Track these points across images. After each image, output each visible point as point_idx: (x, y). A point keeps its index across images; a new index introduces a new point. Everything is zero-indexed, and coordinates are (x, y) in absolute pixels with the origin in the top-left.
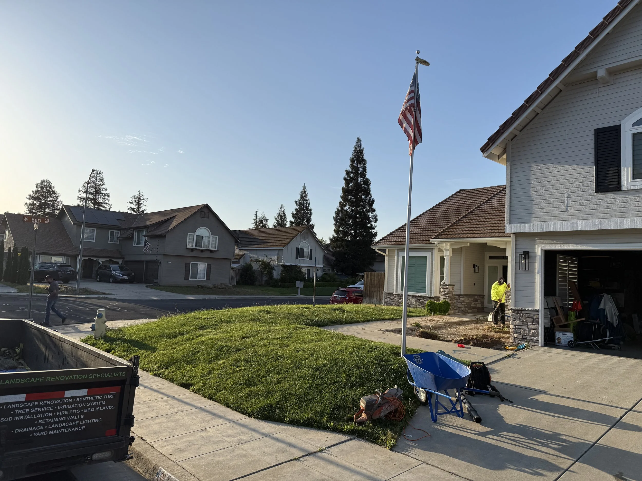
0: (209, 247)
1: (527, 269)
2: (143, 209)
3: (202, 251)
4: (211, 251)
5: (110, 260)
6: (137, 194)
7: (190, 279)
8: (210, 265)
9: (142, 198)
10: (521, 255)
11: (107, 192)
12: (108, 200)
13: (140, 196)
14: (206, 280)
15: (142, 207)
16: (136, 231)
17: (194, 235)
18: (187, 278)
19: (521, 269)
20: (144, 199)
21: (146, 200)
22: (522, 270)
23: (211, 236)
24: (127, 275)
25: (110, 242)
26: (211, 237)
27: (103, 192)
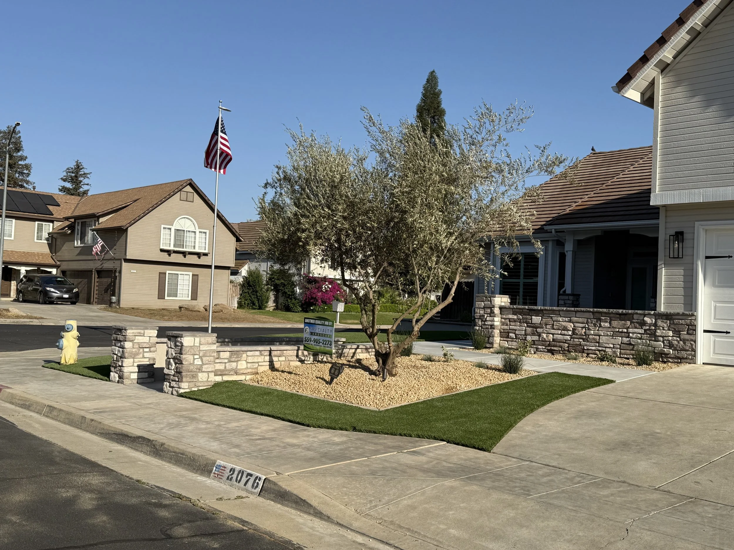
0: (194, 247)
1: (681, 256)
2: (85, 189)
3: (184, 254)
4: (199, 255)
5: (39, 269)
6: (73, 165)
7: (166, 298)
8: (197, 275)
9: (83, 173)
10: (672, 237)
11: (26, 162)
12: (28, 175)
13: (78, 167)
14: (192, 299)
15: (82, 186)
16: (78, 223)
17: (170, 229)
18: (161, 296)
19: (672, 256)
20: (84, 174)
21: (88, 176)
22: (674, 258)
23: (197, 231)
24: (66, 292)
25: (37, 239)
26: (197, 233)
27: (20, 163)
